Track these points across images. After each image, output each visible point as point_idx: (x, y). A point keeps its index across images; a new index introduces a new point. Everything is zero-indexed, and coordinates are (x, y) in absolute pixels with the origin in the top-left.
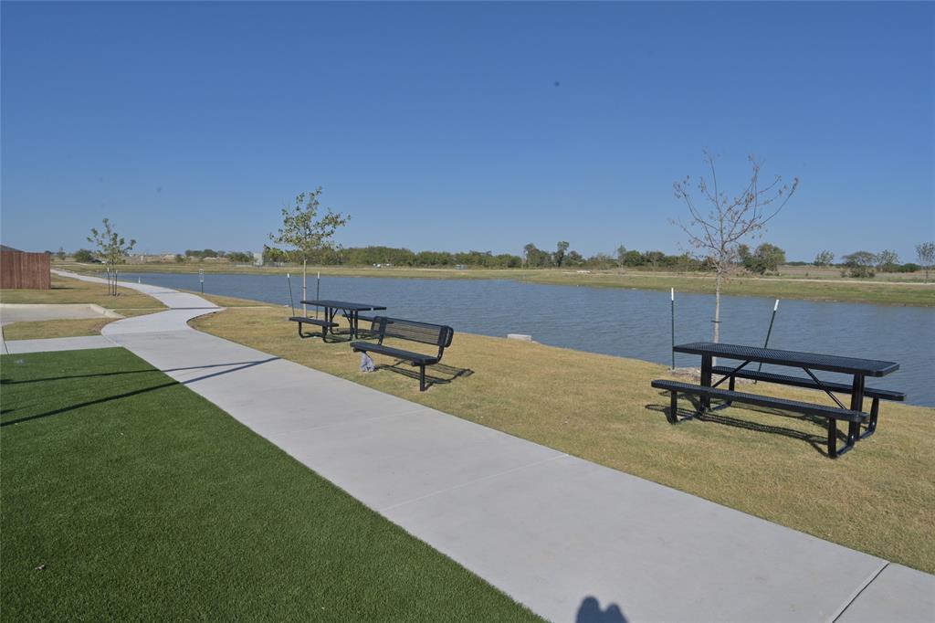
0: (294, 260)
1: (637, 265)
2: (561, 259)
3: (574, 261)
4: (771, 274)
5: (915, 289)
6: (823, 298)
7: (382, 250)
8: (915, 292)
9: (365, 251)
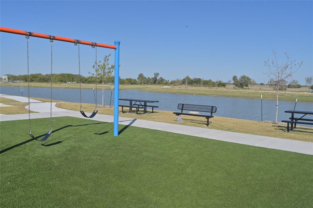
0: (23, 80)
1: (190, 84)
2: (156, 80)
3: (162, 82)
4: (246, 89)
5: (305, 95)
6: (272, 98)
7: (69, 75)
8: (305, 96)
9: (59, 75)
